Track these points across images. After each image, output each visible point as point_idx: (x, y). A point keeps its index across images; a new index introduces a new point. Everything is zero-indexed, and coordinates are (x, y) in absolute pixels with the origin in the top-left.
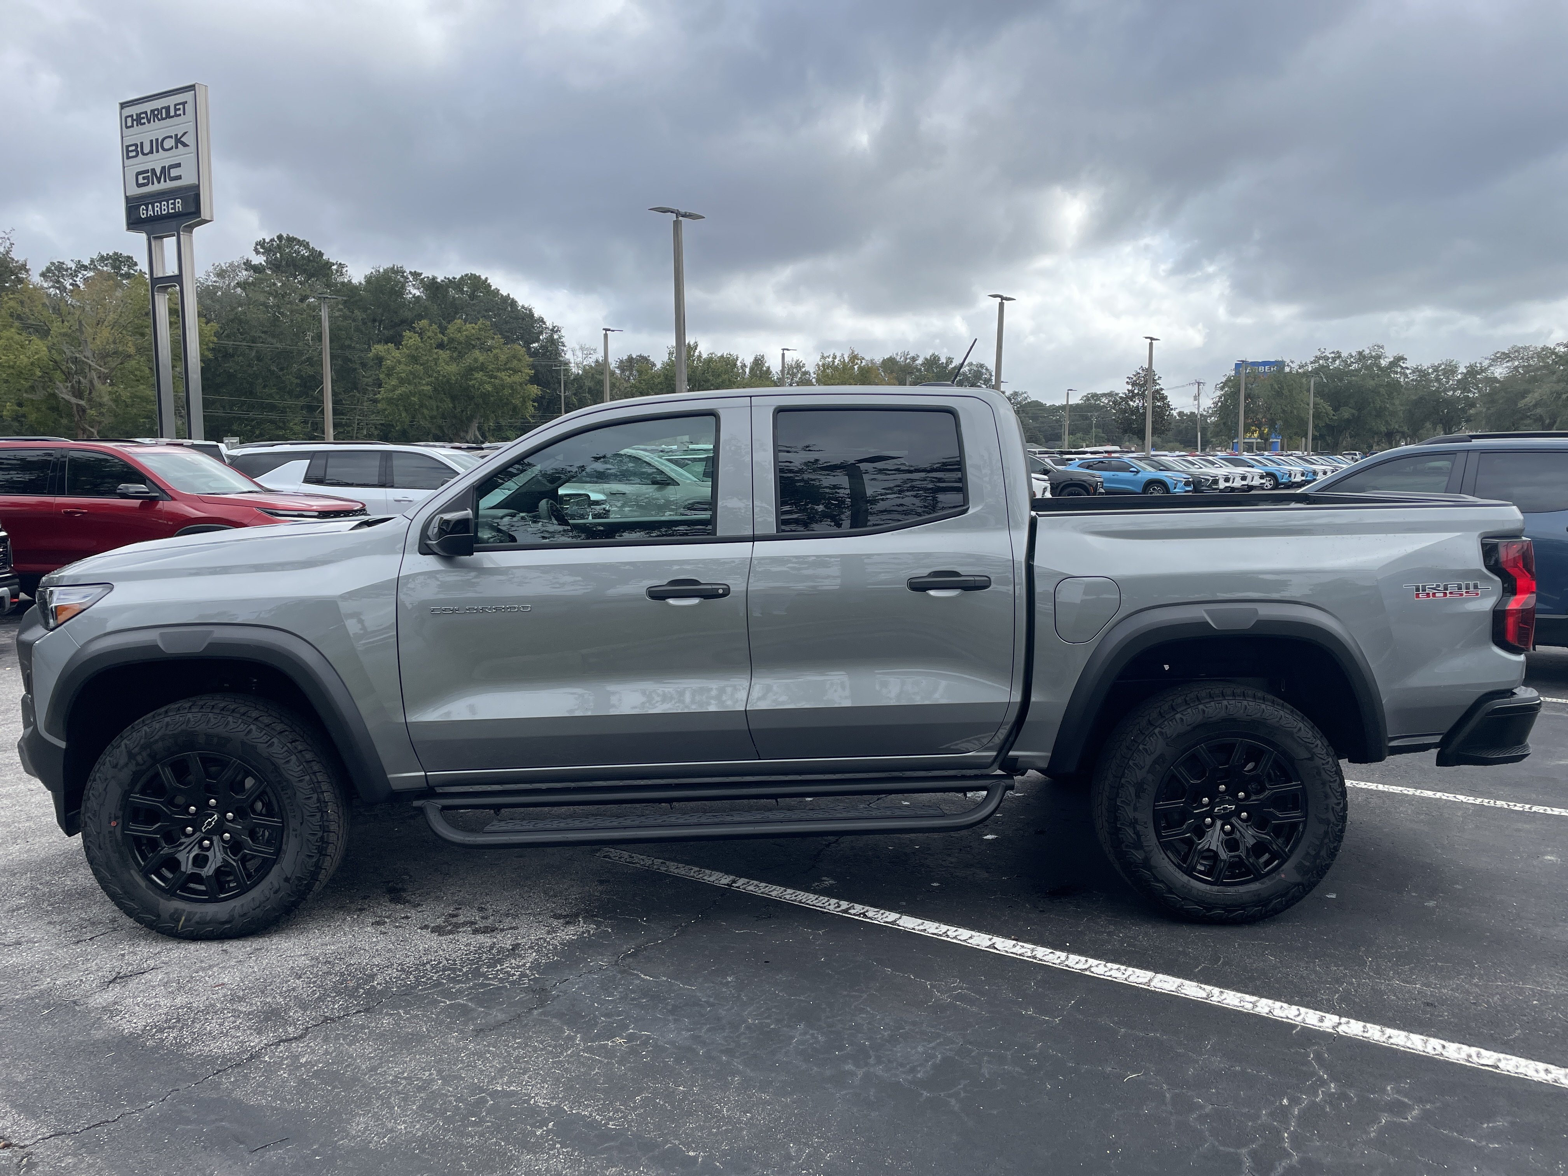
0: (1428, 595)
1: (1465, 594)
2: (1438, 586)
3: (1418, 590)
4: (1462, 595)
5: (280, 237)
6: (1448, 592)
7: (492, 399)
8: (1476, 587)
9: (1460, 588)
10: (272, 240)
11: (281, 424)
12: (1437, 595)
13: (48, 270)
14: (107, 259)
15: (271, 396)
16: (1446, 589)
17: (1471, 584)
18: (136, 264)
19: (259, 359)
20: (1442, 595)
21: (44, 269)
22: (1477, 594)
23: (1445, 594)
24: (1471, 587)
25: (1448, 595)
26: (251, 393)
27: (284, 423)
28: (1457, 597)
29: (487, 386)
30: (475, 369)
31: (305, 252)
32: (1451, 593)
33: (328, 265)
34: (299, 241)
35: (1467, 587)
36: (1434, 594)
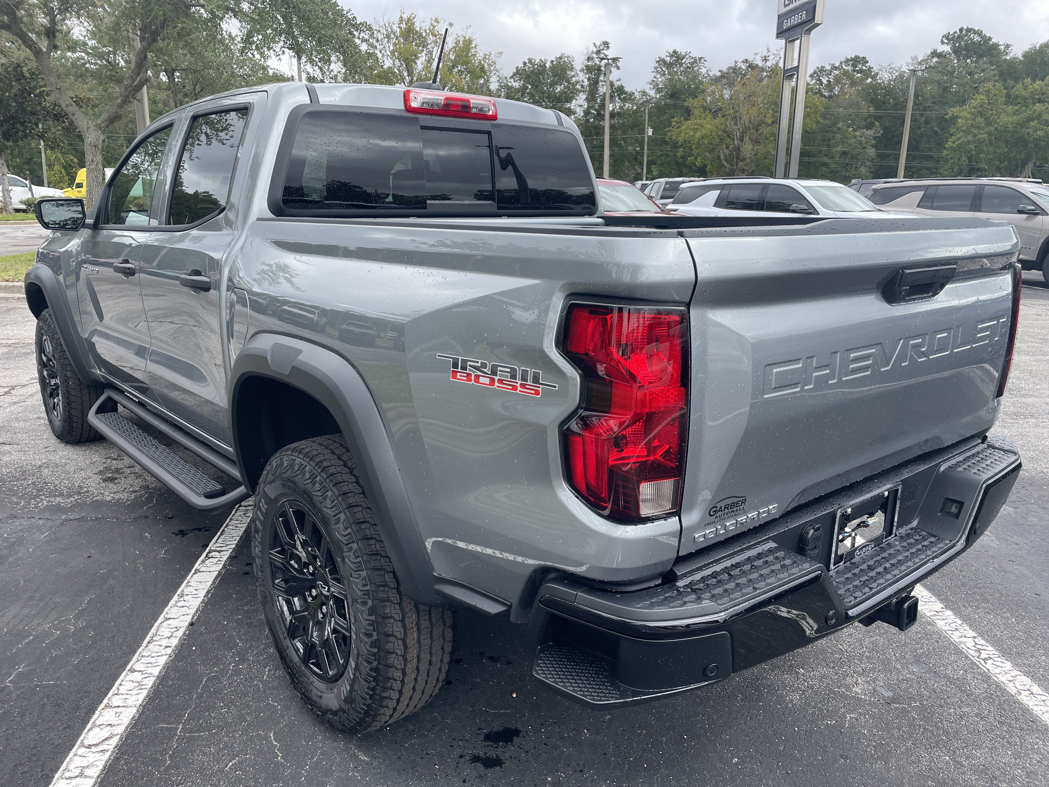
0: (469, 375)
1: (519, 389)
2: (484, 365)
3: (455, 365)
4: (515, 388)
5: (961, 30)
6: (496, 378)
7: (1042, 143)
8: (536, 379)
9: (514, 377)
10: (955, 33)
11: (934, 171)
12: (482, 380)
13: (815, 72)
14: (850, 61)
15: (930, 149)
16: (494, 372)
17: (531, 372)
18: (867, 62)
19: (926, 123)
20: (487, 381)
21: (812, 72)
22: (537, 393)
23: (492, 381)
24: (530, 377)
25: (496, 384)
26: (917, 148)
27: (937, 169)
28: (507, 389)
29: (1039, 132)
30: (1032, 119)
31: (977, 38)
32: (500, 381)
33: (996, 46)
34: (974, 30)
35: (524, 378)
36: (477, 377)
